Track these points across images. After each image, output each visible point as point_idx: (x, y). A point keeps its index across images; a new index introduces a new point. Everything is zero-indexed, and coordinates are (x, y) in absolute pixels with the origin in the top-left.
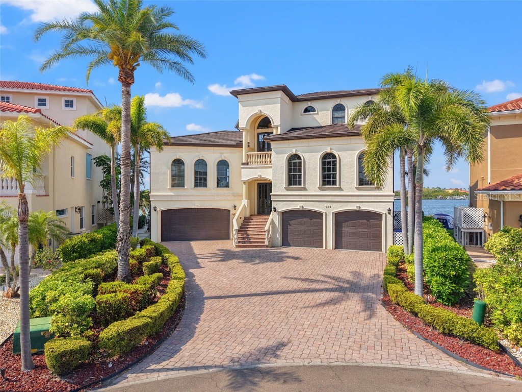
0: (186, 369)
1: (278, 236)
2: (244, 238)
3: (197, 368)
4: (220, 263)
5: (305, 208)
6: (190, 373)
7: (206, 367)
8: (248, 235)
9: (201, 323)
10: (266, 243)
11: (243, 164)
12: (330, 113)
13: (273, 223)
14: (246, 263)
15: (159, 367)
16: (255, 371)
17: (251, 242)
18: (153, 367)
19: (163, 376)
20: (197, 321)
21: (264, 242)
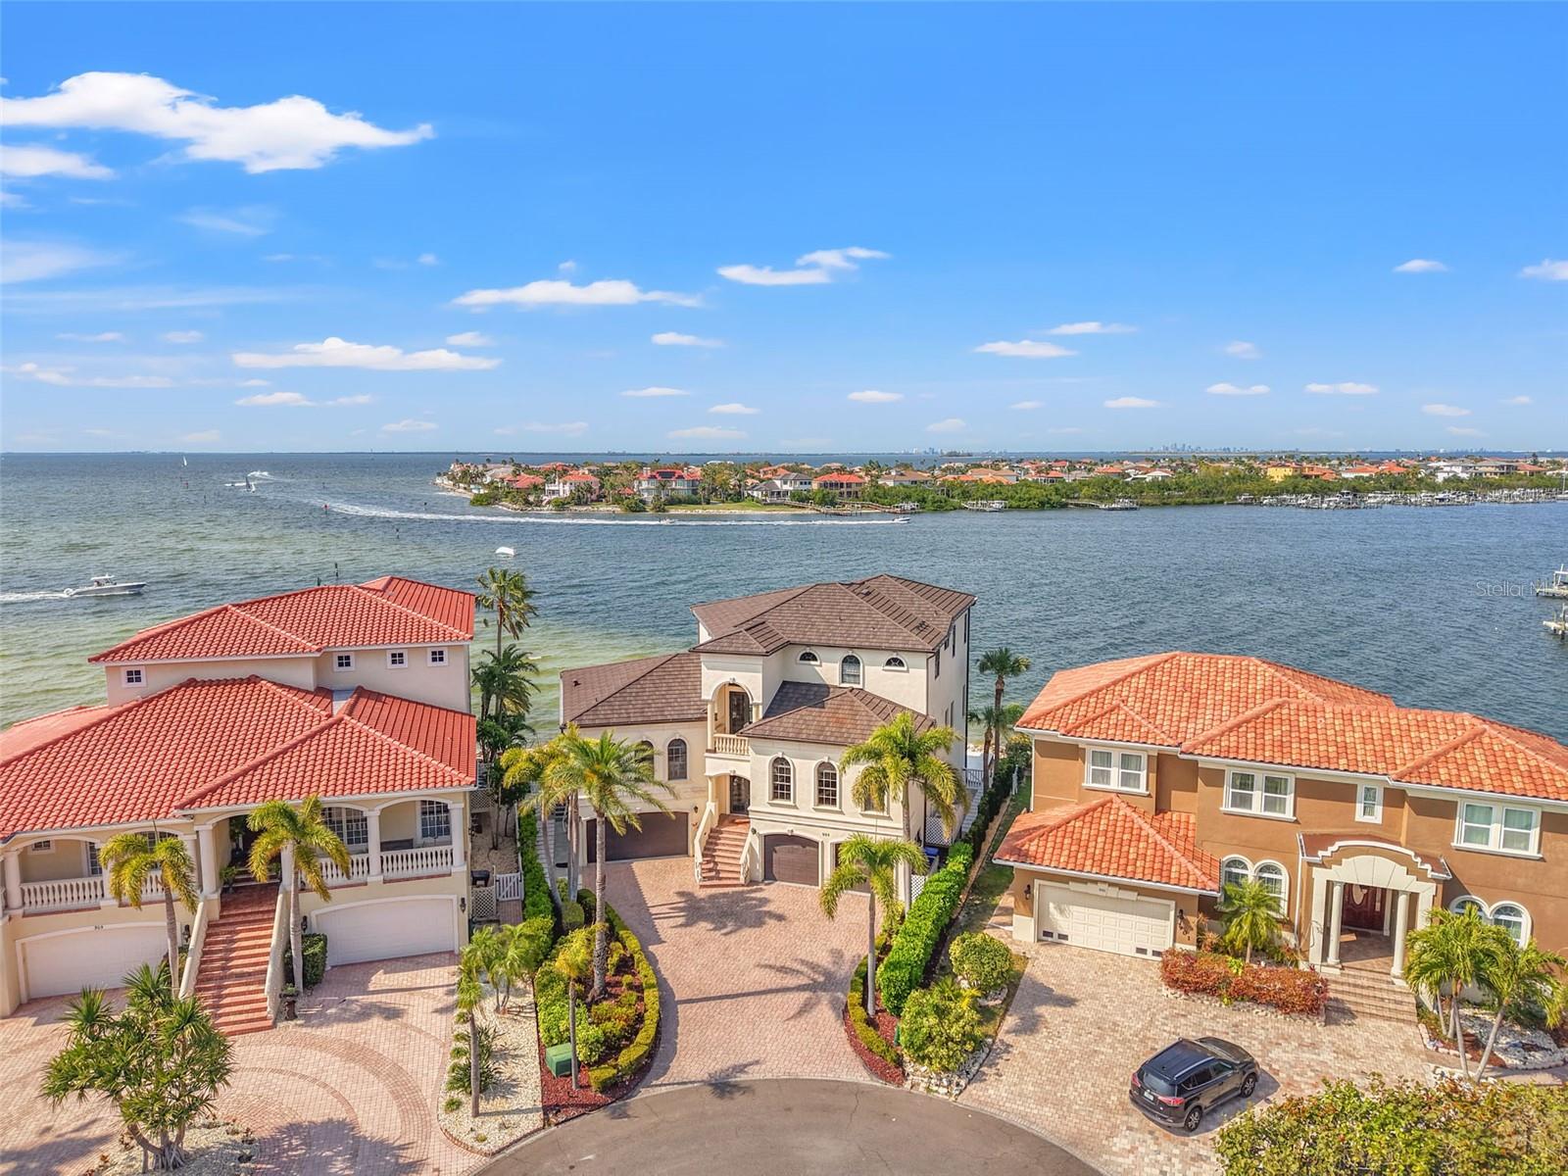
0: (678, 1084)
1: (759, 867)
2: (710, 870)
3: (685, 1083)
4: (683, 930)
5: (796, 833)
6: (682, 1087)
7: (691, 1082)
8: (716, 863)
9: (680, 1037)
10: (742, 881)
11: (708, 751)
12: (837, 666)
13: (751, 850)
14: (715, 929)
15: (659, 1082)
16: (728, 1084)
17: (721, 879)
18: (654, 1083)
19: (664, 1089)
20: (676, 1035)
21: (738, 879)
